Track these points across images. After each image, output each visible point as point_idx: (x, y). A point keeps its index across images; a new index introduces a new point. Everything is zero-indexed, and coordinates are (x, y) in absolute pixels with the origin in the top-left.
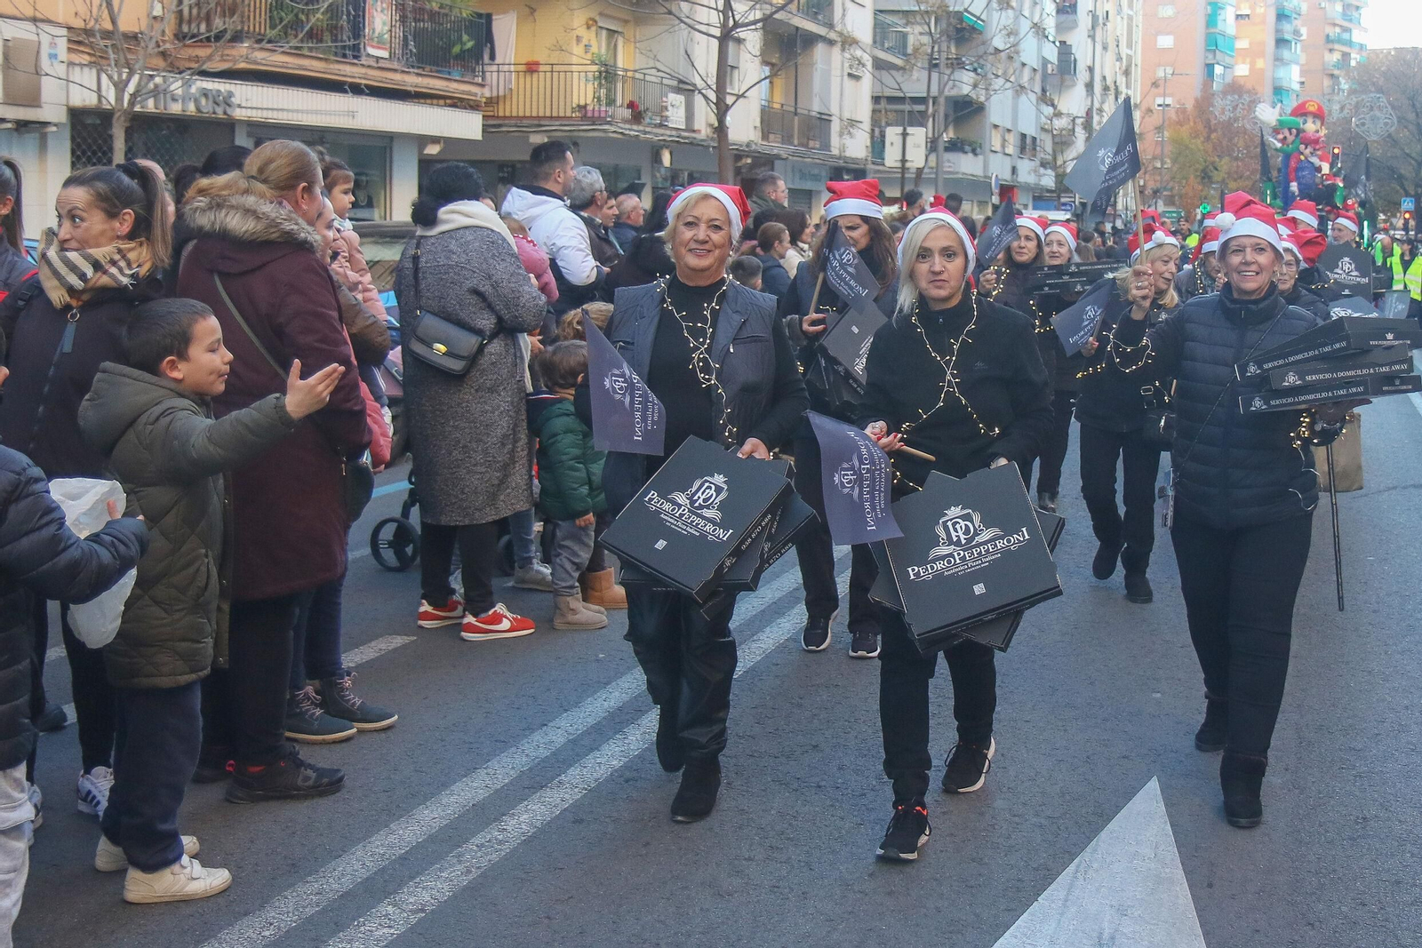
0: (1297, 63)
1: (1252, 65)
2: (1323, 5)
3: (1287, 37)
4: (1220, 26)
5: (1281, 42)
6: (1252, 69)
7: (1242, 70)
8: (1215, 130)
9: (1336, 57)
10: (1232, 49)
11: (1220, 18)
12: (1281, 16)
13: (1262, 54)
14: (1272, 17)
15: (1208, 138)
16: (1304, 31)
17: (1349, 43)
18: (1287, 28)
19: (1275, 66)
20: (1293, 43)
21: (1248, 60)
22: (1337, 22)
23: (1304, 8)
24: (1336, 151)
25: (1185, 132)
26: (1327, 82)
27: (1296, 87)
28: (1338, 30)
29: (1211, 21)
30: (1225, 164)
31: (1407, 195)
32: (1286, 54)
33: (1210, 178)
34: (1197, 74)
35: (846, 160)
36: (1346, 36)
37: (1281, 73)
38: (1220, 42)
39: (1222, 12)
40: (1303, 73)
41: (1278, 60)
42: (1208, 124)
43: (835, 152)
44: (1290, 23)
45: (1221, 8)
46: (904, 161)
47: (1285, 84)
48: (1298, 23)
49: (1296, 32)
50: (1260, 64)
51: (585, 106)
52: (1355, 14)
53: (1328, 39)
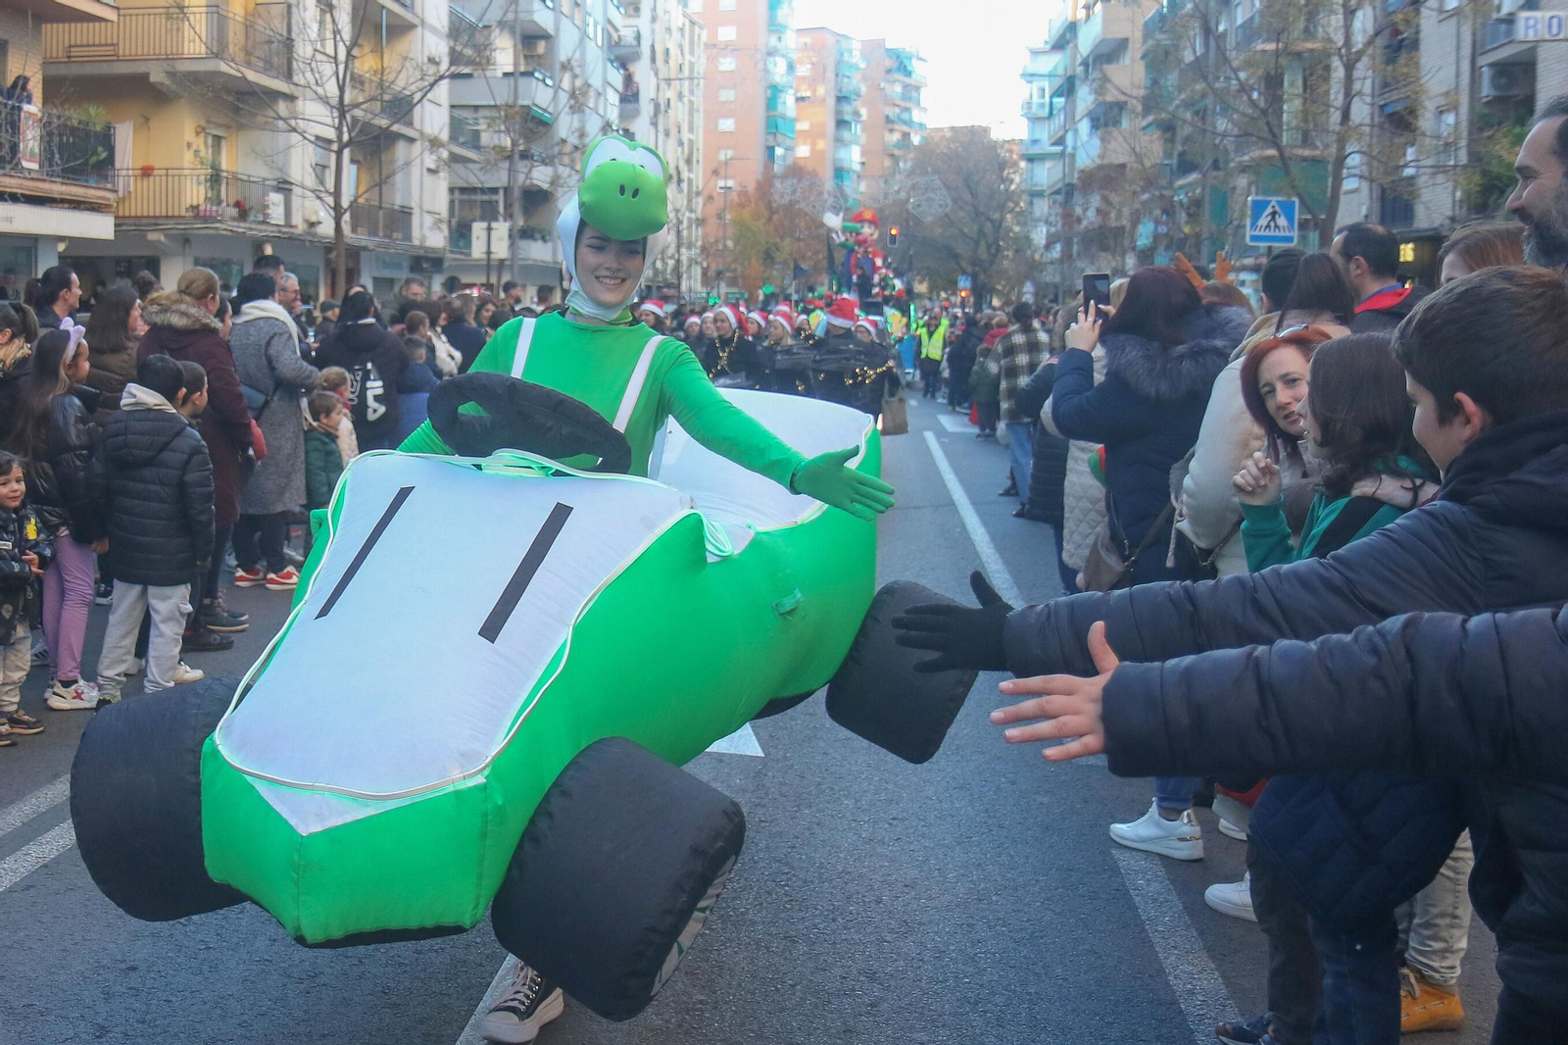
0: (857, 144)
1: (813, 146)
2: (882, 85)
3: (847, 118)
4: (780, 109)
5: (841, 123)
6: (813, 151)
7: (803, 151)
8: (777, 212)
9: (896, 137)
10: (793, 130)
11: (780, 101)
12: (841, 99)
13: (822, 135)
14: (831, 101)
15: (770, 219)
16: (864, 112)
17: (909, 123)
18: (847, 108)
19: (836, 148)
20: (853, 125)
21: (809, 141)
22: (897, 102)
23: (863, 89)
24: (894, 232)
25: (746, 214)
26: (887, 162)
27: (857, 167)
28: (897, 110)
29: (771, 103)
30: (787, 244)
31: (964, 272)
32: (846, 135)
33: (772, 259)
34: (757, 156)
35: (427, 249)
36: (905, 116)
37: (842, 154)
38: (780, 122)
39: (782, 95)
40: (863, 153)
41: (839, 141)
42: (769, 206)
43: (416, 242)
44: (850, 103)
45: (781, 91)
46: (489, 253)
47: (845, 165)
48: (858, 104)
49: (856, 114)
50: (821, 145)
51: (198, 206)
52: (914, 94)
53: (888, 120)
